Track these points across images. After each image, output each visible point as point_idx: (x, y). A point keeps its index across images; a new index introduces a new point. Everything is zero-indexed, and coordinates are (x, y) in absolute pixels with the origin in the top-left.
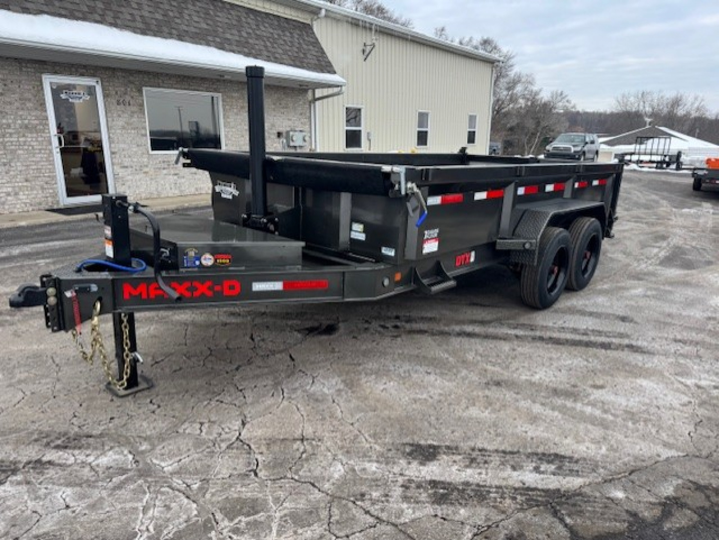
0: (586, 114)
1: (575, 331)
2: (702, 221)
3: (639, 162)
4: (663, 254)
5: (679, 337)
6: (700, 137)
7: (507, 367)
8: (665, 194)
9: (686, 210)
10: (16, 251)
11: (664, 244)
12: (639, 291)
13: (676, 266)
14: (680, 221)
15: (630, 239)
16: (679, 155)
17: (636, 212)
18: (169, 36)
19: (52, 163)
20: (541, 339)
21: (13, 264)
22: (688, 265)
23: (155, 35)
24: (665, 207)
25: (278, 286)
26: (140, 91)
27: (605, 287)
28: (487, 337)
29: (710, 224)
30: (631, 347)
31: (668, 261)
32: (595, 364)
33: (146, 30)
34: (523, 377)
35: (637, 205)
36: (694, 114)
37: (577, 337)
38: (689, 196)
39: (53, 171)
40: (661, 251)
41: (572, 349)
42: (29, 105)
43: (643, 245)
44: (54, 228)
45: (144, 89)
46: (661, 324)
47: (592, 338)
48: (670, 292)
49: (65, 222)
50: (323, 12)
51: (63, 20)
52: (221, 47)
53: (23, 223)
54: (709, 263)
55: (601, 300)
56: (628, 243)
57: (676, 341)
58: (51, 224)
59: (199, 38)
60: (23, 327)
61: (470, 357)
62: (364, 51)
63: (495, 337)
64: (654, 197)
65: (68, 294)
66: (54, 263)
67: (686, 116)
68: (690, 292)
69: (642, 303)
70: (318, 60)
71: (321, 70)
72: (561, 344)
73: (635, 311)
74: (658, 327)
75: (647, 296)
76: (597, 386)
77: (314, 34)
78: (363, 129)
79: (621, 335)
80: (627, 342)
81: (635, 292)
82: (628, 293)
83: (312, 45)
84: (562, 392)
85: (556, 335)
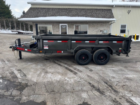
42: (57, 28)
45: (74, 25)
50: (114, 6)
62: (128, 12)
70: (110, 16)
71: (110, 18)
72: (67, 69)
73: (98, 70)
74: (93, 73)
75: (113, 70)
76: (52, 74)
77: (112, 11)
78: (126, 29)
79: (81, 72)
80: (78, 72)
81: (113, 69)
82: (110, 68)
83: (110, 13)
84: (47, 72)
85: (70, 68)
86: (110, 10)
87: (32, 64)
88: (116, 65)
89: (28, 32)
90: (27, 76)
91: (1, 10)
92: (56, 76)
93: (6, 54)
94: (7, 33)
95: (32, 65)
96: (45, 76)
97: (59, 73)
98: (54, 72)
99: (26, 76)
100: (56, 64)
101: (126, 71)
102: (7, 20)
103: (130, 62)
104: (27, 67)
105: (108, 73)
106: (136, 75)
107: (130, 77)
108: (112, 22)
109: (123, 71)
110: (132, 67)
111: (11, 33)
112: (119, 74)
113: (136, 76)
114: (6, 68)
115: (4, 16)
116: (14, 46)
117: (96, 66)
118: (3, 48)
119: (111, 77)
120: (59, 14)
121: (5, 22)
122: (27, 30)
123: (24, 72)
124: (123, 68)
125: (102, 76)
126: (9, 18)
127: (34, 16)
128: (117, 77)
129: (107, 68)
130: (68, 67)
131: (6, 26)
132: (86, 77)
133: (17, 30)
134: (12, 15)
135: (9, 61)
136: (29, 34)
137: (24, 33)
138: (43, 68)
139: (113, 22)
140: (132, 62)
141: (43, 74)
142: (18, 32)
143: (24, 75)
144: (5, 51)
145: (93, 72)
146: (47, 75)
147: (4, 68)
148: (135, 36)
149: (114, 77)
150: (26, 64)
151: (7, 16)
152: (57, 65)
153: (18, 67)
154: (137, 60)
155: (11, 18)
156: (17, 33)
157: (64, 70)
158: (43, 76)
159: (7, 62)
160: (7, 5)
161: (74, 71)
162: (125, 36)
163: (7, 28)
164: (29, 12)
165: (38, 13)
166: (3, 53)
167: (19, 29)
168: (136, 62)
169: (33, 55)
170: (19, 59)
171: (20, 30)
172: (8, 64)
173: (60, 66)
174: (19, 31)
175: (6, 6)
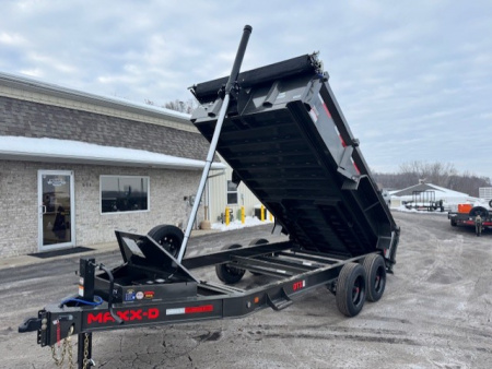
0: (382, 175)
1: (372, 330)
2: (456, 248)
3: (417, 207)
4: (429, 274)
5: (437, 332)
6: (455, 189)
7: (329, 359)
8: (434, 229)
9: (446, 241)
10: (8, 286)
11: (431, 267)
12: (414, 300)
13: (438, 282)
14: (442, 249)
15: (409, 263)
16: (441, 202)
17: (415, 243)
18: (120, 145)
19: (36, 224)
20: (351, 337)
21: (6, 296)
22: (446, 281)
23: (111, 145)
24: (433, 239)
25: (182, 311)
26: (98, 177)
27: (393, 298)
28: (317, 337)
29: (461, 251)
30: (407, 341)
31: (433, 278)
32: (384, 354)
33: (106, 142)
34: (338, 366)
35: (416, 238)
36: (450, 174)
37: (373, 335)
38: (449, 230)
39: (36, 229)
40: (428, 271)
41: (369, 343)
42: (27, 189)
43: (418, 268)
44: (34, 268)
45: (101, 176)
46: (427, 323)
47: (383, 336)
48: (434, 301)
49: (41, 264)
51: (56, 140)
52: (151, 150)
53: (13, 266)
54: (459, 279)
55: (389, 308)
56: (408, 266)
57: (436, 335)
58: (32, 265)
59: (138, 146)
60: (13, 342)
61: (306, 353)
63: (322, 337)
64: (426, 231)
65: (55, 322)
66: (33, 294)
67: (445, 176)
68: (446, 300)
69: (415, 309)
78: (239, 192)
148: (263, 211)
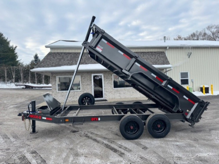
42: (89, 80)
50: (168, 48)
62: (188, 55)
70: (163, 61)
71: (164, 64)
72: (107, 147)
73: (156, 148)
74: (148, 153)
75: (177, 145)
76: (86, 157)
77: (165, 54)
78: (189, 78)
79: (130, 151)
80: (125, 152)
81: (178, 143)
82: (173, 143)
83: (163, 57)
84: (77, 155)
85: (113, 145)
86: (163, 53)
87: (52, 141)
88: (181, 137)
89: (42, 85)
90: (47, 162)
91: (2, 54)
92: (91, 161)
93: (10, 125)
94: (8, 87)
95: (52, 143)
96: (74, 162)
97: (96, 155)
98: (88, 154)
99: (45, 161)
100: (90, 140)
101: (197, 146)
102: (10, 69)
103: (200, 131)
104: (45, 147)
105: (171, 151)
106: (212, 152)
107: (204, 157)
108: (167, 70)
109: (193, 146)
110: (204, 140)
111: (15, 87)
112: (187, 152)
113: (213, 154)
114: (12, 150)
115: (5, 62)
116: (25, 112)
117: (151, 139)
118: (4, 115)
119: (176, 157)
120: (91, 61)
121: (6, 71)
122: (40, 82)
123: (42, 156)
124: (191, 141)
125: (162, 156)
126: (13, 65)
127: (54, 64)
128: (184, 156)
129: (168, 143)
130: (109, 144)
131: (7, 77)
132: (138, 160)
133: (24, 82)
134: (18, 61)
135: (15, 137)
136: (43, 88)
137: (35, 87)
138: (70, 147)
139: (169, 69)
140: (203, 130)
141: (71, 159)
142: (25, 85)
143: (42, 161)
144: (8, 119)
145: (148, 150)
146: (77, 159)
147: (9, 149)
148: (204, 89)
149: (180, 157)
150: (43, 141)
151: (10, 62)
152: (92, 141)
153: (32, 148)
154: (211, 128)
155: (16, 66)
156: (24, 87)
157: (103, 150)
158: (72, 161)
159: (12, 139)
160: (12, 47)
161: (118, 151)
162: (189, 88)
163: (8, 81)
164: (47, 59)
165: (60, 60)
166: (5, 123)
167: (27, 81)
168: (210, 130)
169: (53, 125)
170: (31, 133)
171: (29, 83)
172: (14, 142)
173: (96, 143)
174: (27, 84)
175: (10, 48)
